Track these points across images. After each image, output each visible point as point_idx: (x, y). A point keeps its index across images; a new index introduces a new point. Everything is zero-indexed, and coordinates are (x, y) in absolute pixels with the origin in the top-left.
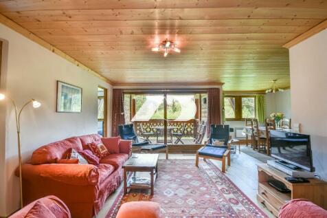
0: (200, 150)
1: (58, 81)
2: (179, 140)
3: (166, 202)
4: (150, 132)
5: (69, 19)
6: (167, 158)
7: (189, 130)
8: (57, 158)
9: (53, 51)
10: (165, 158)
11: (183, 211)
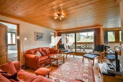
0: (85, 55)
1: (35, 32)
2: (84, 50)
3: (60, 71)
4: (72, 47)
5: (28, 15)
6: (74, 57)
7: (91, 47)
8: (32, 53)
9: (33, 24)
10: (73, 57)
11: (62, 75)
